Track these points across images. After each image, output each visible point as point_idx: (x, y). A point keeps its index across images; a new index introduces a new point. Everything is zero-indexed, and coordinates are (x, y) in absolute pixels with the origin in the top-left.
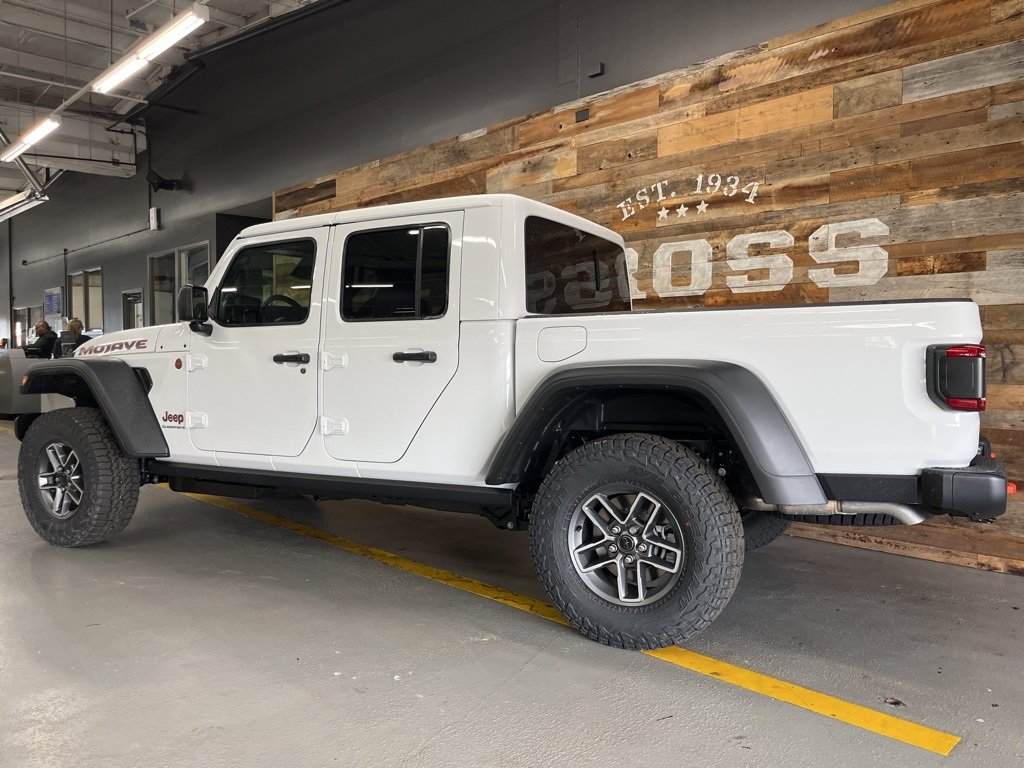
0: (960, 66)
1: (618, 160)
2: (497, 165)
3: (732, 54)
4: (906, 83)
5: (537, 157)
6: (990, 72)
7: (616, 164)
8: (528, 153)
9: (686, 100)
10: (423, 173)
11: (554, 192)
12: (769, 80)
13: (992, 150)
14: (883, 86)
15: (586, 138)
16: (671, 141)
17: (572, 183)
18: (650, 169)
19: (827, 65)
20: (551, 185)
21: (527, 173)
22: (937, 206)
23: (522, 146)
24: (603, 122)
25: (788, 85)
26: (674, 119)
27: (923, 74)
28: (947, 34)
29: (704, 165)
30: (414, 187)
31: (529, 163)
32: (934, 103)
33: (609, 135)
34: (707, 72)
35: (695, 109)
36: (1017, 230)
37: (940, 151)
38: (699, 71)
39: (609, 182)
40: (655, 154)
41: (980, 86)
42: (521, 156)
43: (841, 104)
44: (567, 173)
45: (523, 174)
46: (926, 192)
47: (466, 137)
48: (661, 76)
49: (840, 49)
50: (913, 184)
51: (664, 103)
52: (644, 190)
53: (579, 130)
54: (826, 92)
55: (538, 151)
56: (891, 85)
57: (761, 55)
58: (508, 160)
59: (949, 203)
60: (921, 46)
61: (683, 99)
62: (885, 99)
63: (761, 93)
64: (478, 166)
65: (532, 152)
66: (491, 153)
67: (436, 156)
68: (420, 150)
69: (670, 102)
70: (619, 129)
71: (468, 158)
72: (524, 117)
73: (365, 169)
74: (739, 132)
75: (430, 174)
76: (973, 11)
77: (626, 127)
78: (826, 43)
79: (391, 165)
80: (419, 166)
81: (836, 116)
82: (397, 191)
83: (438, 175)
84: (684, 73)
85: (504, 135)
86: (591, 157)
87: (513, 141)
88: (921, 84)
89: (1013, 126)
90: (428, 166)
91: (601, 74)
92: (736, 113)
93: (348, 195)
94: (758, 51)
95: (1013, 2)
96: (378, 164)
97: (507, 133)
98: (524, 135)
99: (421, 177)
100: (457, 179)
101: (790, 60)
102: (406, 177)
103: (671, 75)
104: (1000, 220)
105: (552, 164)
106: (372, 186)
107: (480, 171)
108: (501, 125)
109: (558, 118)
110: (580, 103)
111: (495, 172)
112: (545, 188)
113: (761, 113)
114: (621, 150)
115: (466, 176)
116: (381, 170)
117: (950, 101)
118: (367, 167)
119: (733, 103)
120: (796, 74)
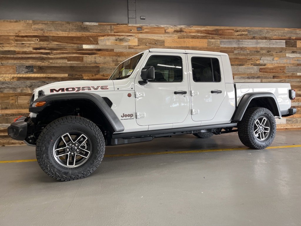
0: (230, 42)
1: (152, 44)
2: (103, 36)
3: (184, 26)
4: (221, 42)
5: (123, 37)
6: (234, 44)
7: (151, 45)
8: (118, 35)
10: (62, 31)
11: (129, 49)
12: (193, 34)
13: (235, 58)
14: (217, 42)
15: (141, 36)
16: (168, 42)
17: (136, 47)
19: (206, 35)
20: (128, 47)
21: (118, 41)
23: (115, 32)
24: (147, 33)
25: (198, 37)
26: (169, 37)
27: (224, 42)
28: (227, 35)
30: (57, 35)
31: (118, 38)
32: (225, 48)
33: (149, 37)
34: (178, 28)
35: (176, 36)
36: (239, 73)
38: (176, 27)
40: (164, 45)
41: (233, 46)
42: (115, 35)
43: (209, 44)
44: (134, 44)
45: (116, 41)
47: (87, 23)
48: (165, 25)
49: (208, 32)
51: (166, 32)
53: (139, 33)
54: (206, 40)
55: (122, 35)
58: (108, 35)
60: (223, 36)
61: (172, 33)
62: (217, 45)
63: (192, 37)
64: (94, 35)
65: (120, 35)
66: (101, 32)
67: (70, 26)
68: (60, 22)
69: (168, 33)
70: (153, 36)
71: (89, 31)
72: (116, 24)
73: (22, 22)
74: (187, 44)
75: (67, 33)
76: (232, 32)
77: (155, 36)
78: (206, 30)
79: (41, 24)
80: (60, 28)
81: (208, 46)
82: (45, 35)
83: (72, 33)
84: (172, 26)
85: (107, 27)
86: (143, 41)
87: (111, 30)
88: (223, 44)
89: (238, 55)
90: (65, 29)
91: (145, 19)
92: (185, 40)
93: (8, 31)
94: (191, 27)
95: (238, 33)
96: (31, 22)
97: (108, 27)
98: (116, 29)
99: (61, 32)
100: (83, 37)
101: (198, 31)
102: (51, 31)
103: (168, 26)
104: (236, 71)
105: (128, 40)
106: (27, 30)
107: (95, 36)
108: (105, 23)
109: (130, 28)
110: (138, 25)
111: (102, 38)
112: (125, 47)
113: (192, 41)
114: (153, 42)
115: (88, 37)
116: (34, 25)
117: (228, 48)
118: (23, 22)
119: (185, 37)
120: (199, 35)
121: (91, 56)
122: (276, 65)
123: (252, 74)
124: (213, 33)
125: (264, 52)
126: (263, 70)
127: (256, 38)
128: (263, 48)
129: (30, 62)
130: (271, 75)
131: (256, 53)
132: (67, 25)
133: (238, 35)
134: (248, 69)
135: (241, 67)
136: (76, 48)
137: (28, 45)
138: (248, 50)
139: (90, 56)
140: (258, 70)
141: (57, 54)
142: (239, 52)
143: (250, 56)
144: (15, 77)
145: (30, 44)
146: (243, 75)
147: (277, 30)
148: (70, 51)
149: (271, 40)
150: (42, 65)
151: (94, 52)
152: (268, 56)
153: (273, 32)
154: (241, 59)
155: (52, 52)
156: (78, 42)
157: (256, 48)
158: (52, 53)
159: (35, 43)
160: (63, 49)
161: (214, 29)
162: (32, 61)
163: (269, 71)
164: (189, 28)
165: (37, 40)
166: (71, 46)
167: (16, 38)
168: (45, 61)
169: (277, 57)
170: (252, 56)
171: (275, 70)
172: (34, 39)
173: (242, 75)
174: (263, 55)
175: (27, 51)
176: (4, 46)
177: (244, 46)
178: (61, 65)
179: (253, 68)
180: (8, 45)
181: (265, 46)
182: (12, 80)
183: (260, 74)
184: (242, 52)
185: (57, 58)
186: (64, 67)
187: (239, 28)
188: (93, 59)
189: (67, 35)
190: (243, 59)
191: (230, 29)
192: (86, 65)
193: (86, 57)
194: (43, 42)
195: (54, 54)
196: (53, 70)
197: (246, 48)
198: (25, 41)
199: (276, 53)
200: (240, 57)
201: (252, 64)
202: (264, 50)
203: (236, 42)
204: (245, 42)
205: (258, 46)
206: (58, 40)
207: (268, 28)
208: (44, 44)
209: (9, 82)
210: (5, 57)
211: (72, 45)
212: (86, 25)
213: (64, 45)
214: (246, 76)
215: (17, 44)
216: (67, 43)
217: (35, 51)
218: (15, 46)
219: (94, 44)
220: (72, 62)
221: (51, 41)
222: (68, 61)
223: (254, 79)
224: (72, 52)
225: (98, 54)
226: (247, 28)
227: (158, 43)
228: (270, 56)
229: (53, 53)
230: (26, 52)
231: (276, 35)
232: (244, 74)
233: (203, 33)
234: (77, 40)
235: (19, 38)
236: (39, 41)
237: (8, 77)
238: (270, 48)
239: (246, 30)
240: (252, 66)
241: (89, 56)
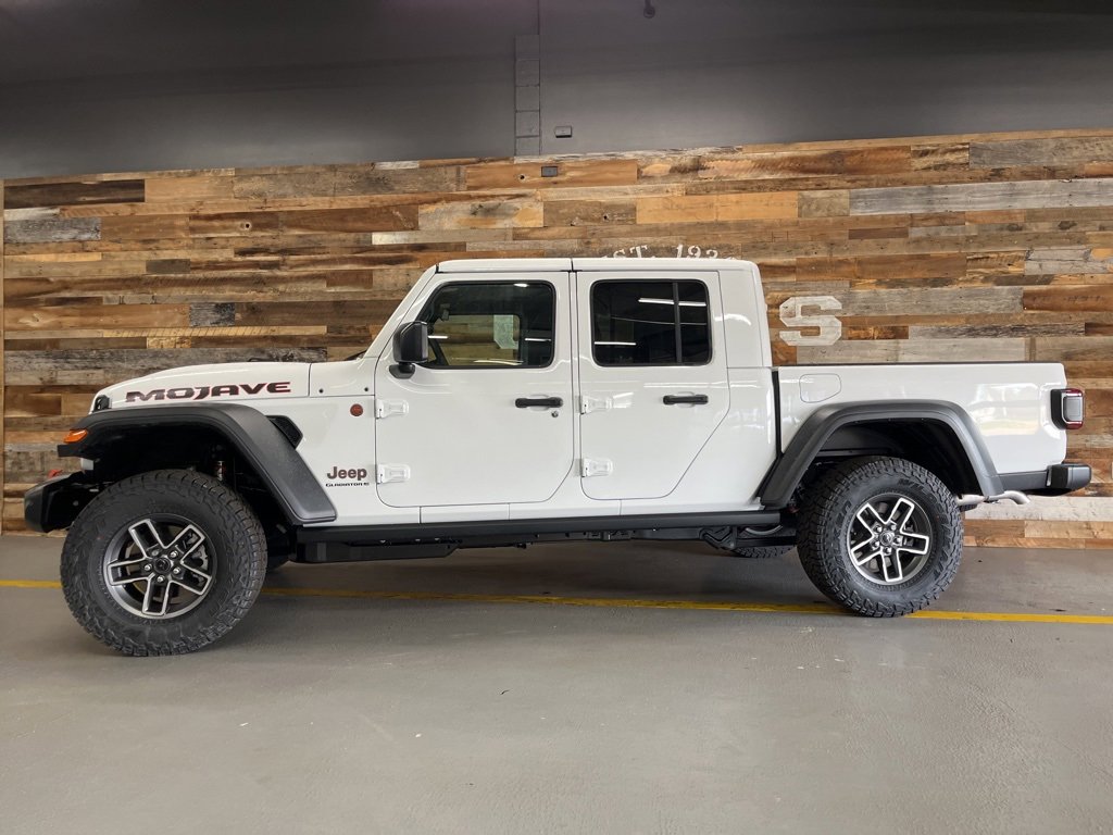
0: (890, 196)
1: (593, 220)
2: (435, 202)
3: (709, 149)
4: (854, 200)
5: (492, 203)
6: (911, 204)
7: (590, 224)
8: (479, 197)
9: (665, 178)
10: (314, 195)
11: (512, 239)
12: (744, 177)
13: (911, 258)
14: (836, 200)
15: (553, 194)
16: (650, 211)
17: (538, 234)
18: (628, 233)
19: (792, 176)
20: (510, 233)
21: (478, 217)
22: (875, 292)
23: (469, 188)
24: (573, 182)
25: (761, 184)
26: (653, 192)
27: (865, 197)
28: (881, 172)
29: (684, 237)
30: (299, 208)
31: (480, 206)
32: (872, 219)
33: (582, 195)
34: (686, 159)
35: (676, 186)
36: (928, 313)
37: (878, 253)
38: (679, 157)
39: (582, 238)
40: (634, 221)
41: (904, 212)
42: (469, 198)
43: (805, 207)
44: (531, 224)
45: (472, 217)
46: (867, 281)
47: (388, 166)
48: (640, 153)
49: (800, 166)
50: (858, 275)
51: (641, 176)
52: (622, 251)
53: (546, 185)
54: (793, 196)
55: (493, 196)
56: (842, 200)
57: (736, 156)
58: (449, 199)
59: (883, 291)
60: (863, 177)
61: (663, 177)
62: (837, 210)
63: (737, 186)
64: (406, 200)
65: (485, 197)
66: (427, 189)
67: (337, 179)
68: (310, 168)
69: (649, 178)
70: (594, 191)
71: (391, 189)
72: (474, 159)
73: (206, 175)
74: (717, 214)
75: (327, 198)
76: (898, 160)
77: (601, 191)
78: (792, 159)
79: (257, 178)
80: (308, 186)
81: (800, 216)
82: (267, 210)
83: (342, 200)
84: (663, 154)
85: (446, 173)
86: (561, 211)
87: (459, 181)
88: (863, 204)
89: (925, 243)
90: (323, 188)
91: (569, 136)
92: (714, 198)
93: (171, 204)
94: (734, 152)
95: (925, 159)
96: (231, 173)
97: (448, 171)
98: (473, 177)
99: (312, 199)
100: (373, 208)
101: (762, 165)
102: (285, 196)
103: (649, 153)
104: (917, 306)
105: (512, 212)
106: (220, 197)
107: (409, 204)
108: (440, 161)
109: (519, 169)
110: (546, 159)
111: (432, 208)
112: (503, 234)
113: (737, 202)
114: (595, 211)
115: (387, 207)
116: (239, 181)
117: (884, 219)
118: (210, 174)
119: (711, 189)
120: (767, 177)
121: (394, 267)
122: (1101, 279)
123: (986, 315)
124: (821, 165)
125: (1045, 227)
126: (1039, 301)
127: (1008, 174)
128: (1037, 214)
129: (227, 294)
130: (1079, 319)
131: (1006, 232)
132: (329, 176)
133: (928, 168)
134: (969, 296)
135: (939, 289)
136: (352, 244)
137: (223, 243)
138: (970, 221)
139: (392, 269)
140: (1018, 301)
141: (297, 266)
142: (932, 231)
143: (979, 247)
144: (187, 338)
145: (227, 239)
146: (948, 320)
147: (1104, 137)
148: (336, 256)
149: (1076, 177)
150: (256, 300)
151: (405, 253)
152: (1062, 244)
153: (1087, 145)
154: (939, 259)
155: (284, 260)
156: (360, 225)
157: (1009, 213)
158: (284, 263)
159: (240, 234)
160: (316, 250)
161: (825, 152)
162: (230, 290)
163: (1065, 304)
164: (729, 156)
165: (248, 226)
166: (339, 240)
167: (192, 223)
168: (265, 289)
169: (1105, 245)
170: (989, 245)
171: (1098, 297)
172: (239, 223)
173: (946, 323)
174: (1038, 240)
175: (220, 259)
176: (162, 247)
177: (955, 208)
178: (307, 298)
179: (992, 292)
180: (170, 244)
181: (1050, 205)
182: (178, 346)
183: (1022, 316)
184: (943, 232)
185: (299, 279)
186: (318, 305)
187: (928, 142)
188: (400, 278)
189: (327, 207)
190: (949, 258)
191: (893, 149)
192: (379, 297)
193: (381, 270)
194: (262, 231)
195: (292, 267)
196: (287, 315)
197: (962, 217)
198: (214, 229)
199: (1102, 228)
200: (933, 253)
201: (987, 279)
202: (1043, 219)
203: (920, 195)
204: (956, 191)
205: (1018, 205)
206: (302, 223)
207: (1061, 133)
208: (265, 237)
209: (171, 352)
210: (161, 280)
211: (342, 236)
212: (383, 171)
213: (319, 238)
214: (962, 324)
215: (194, 239)
216: (326, 229)
217: (239, 259)
218: (190, 247)
219: (405, 229)
220: (338, 289)
221: (285, 228)
222: (330, 284)
223: (995, 335)
224: (339, 259)
225: (416, 260)
226: (966, 138)
227: (612, 215)
228: (1070, 244)
229: (288, 262)
230: (217, 262)
231: (1098, 159)
232: (953, 316)
233: (783, 168)
234: (355, 221)
235: (201, 221)
236: (253, 230)
237: (169, 337)
238: (1070, 211)
239: (961, 147)
240: (989, 286)
241: (388, 267)
